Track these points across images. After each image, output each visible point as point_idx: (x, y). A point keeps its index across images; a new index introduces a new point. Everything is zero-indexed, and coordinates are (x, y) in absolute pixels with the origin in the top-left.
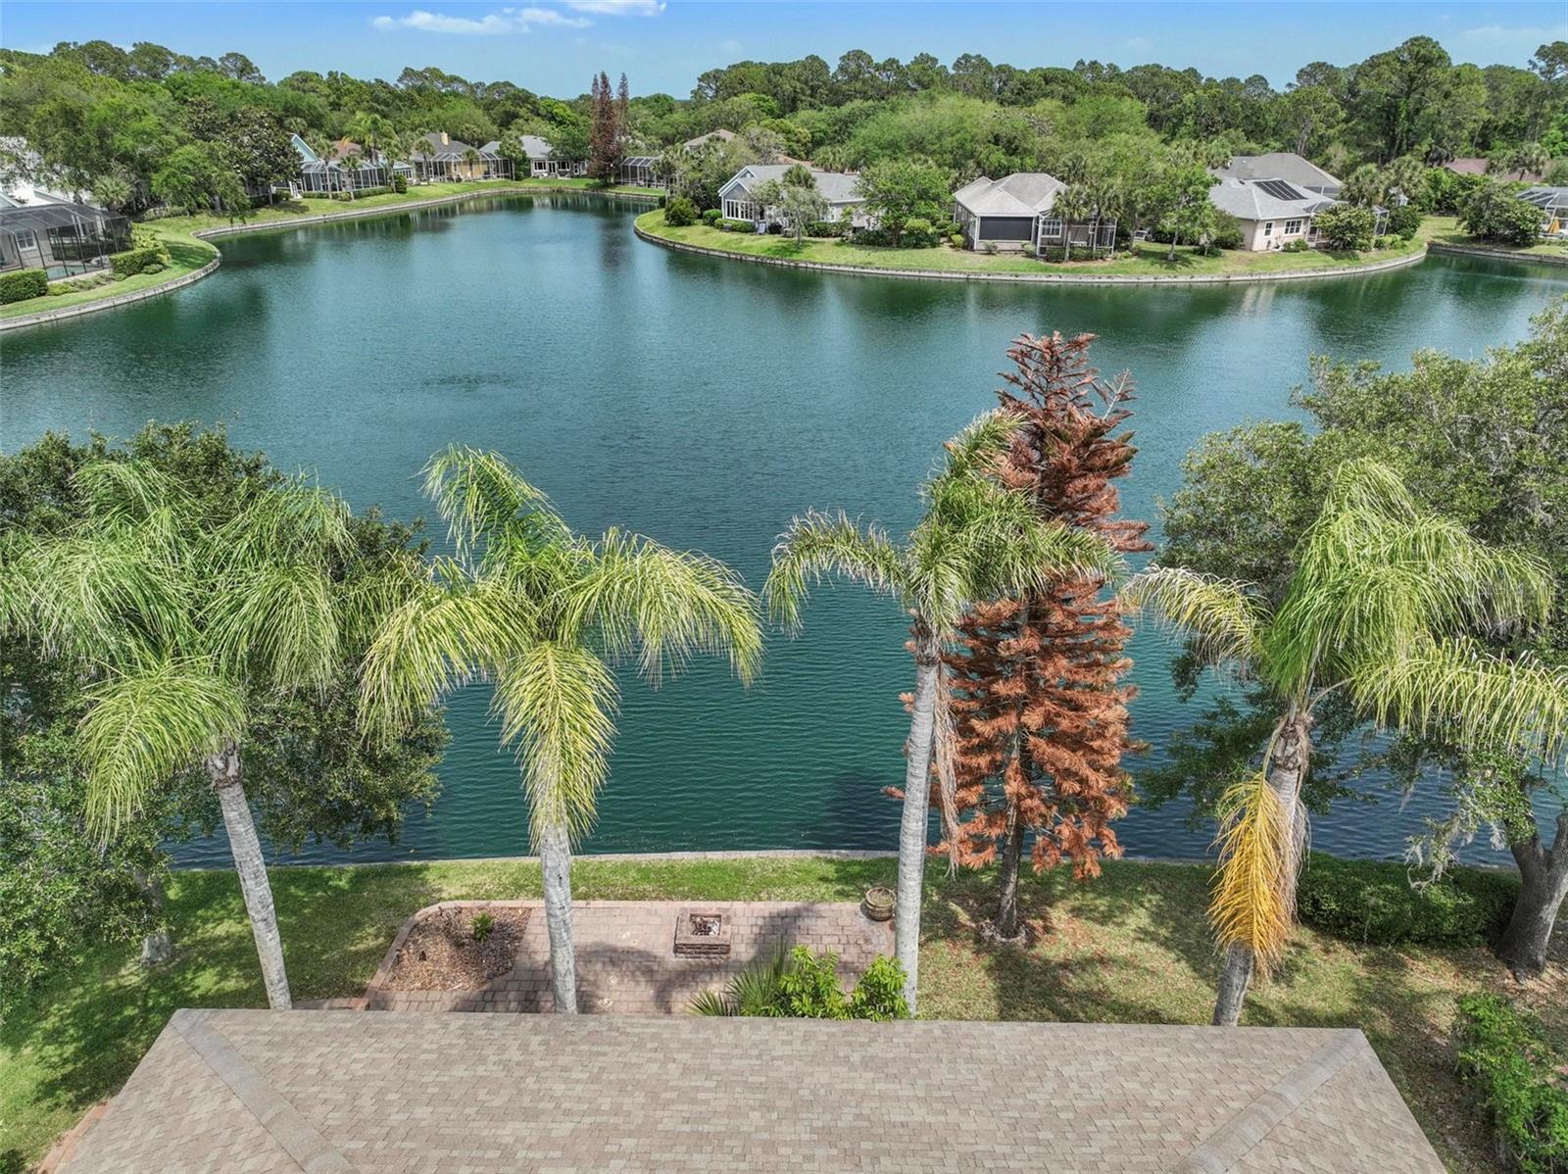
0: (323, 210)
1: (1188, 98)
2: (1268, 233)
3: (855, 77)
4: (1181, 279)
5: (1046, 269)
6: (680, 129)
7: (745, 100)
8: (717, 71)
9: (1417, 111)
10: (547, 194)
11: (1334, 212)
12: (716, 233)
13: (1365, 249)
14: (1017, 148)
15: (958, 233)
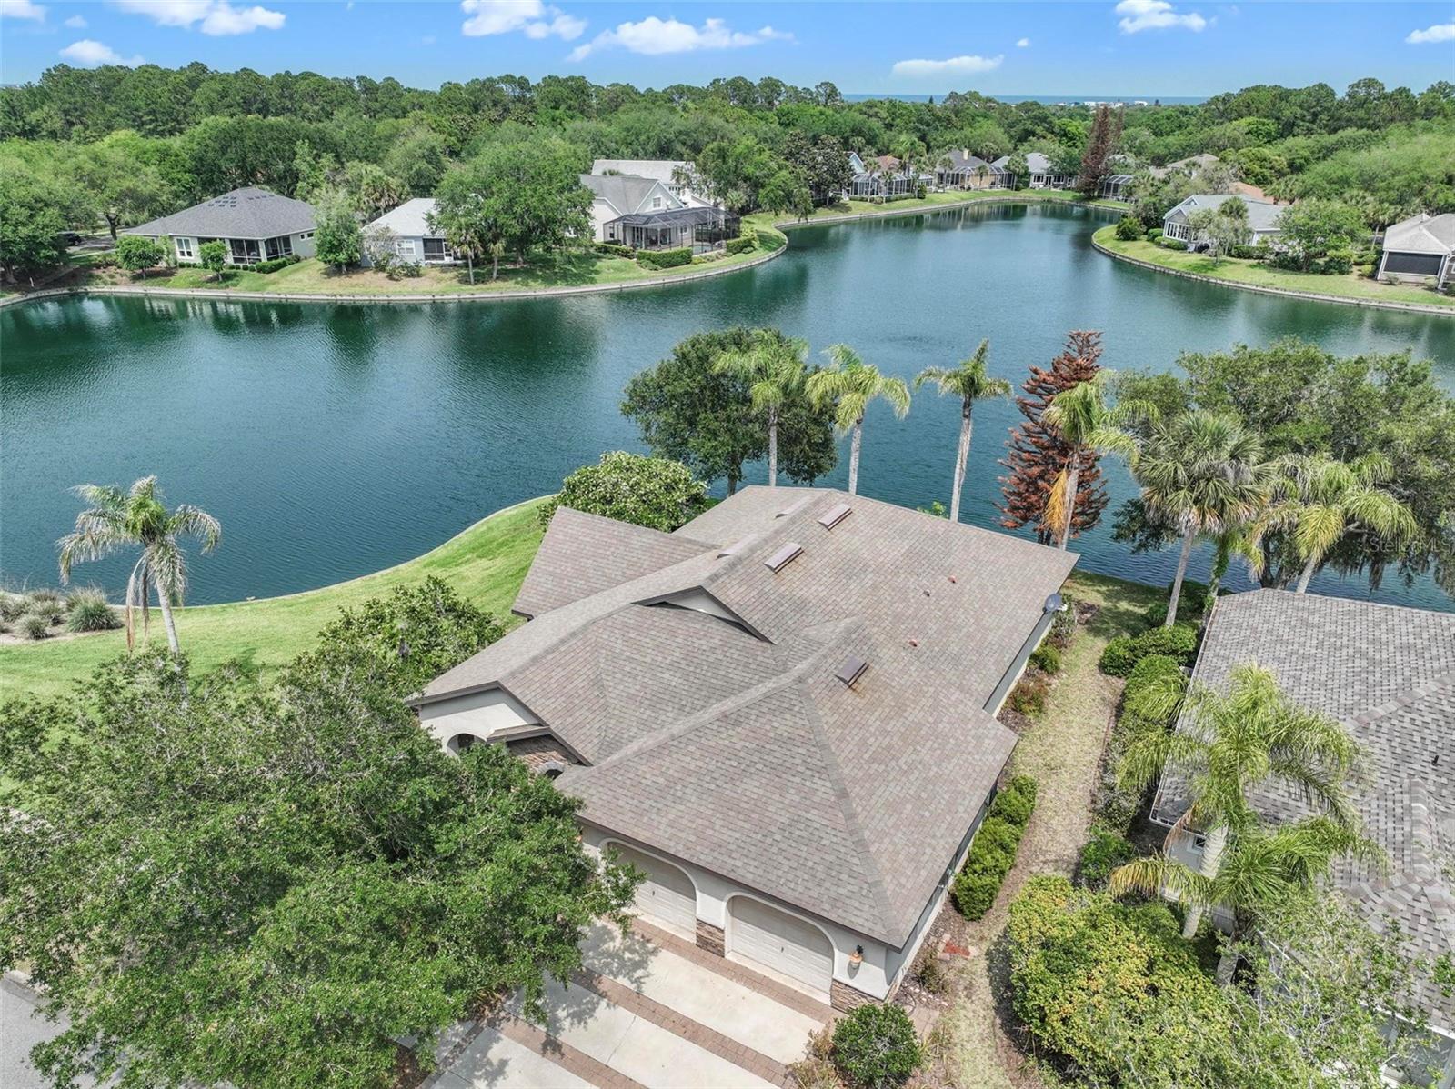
0: (861, 210)
7: (1240, 125)
8: (1228, 94)
10: (1038, 202)
15: (1372, 263)
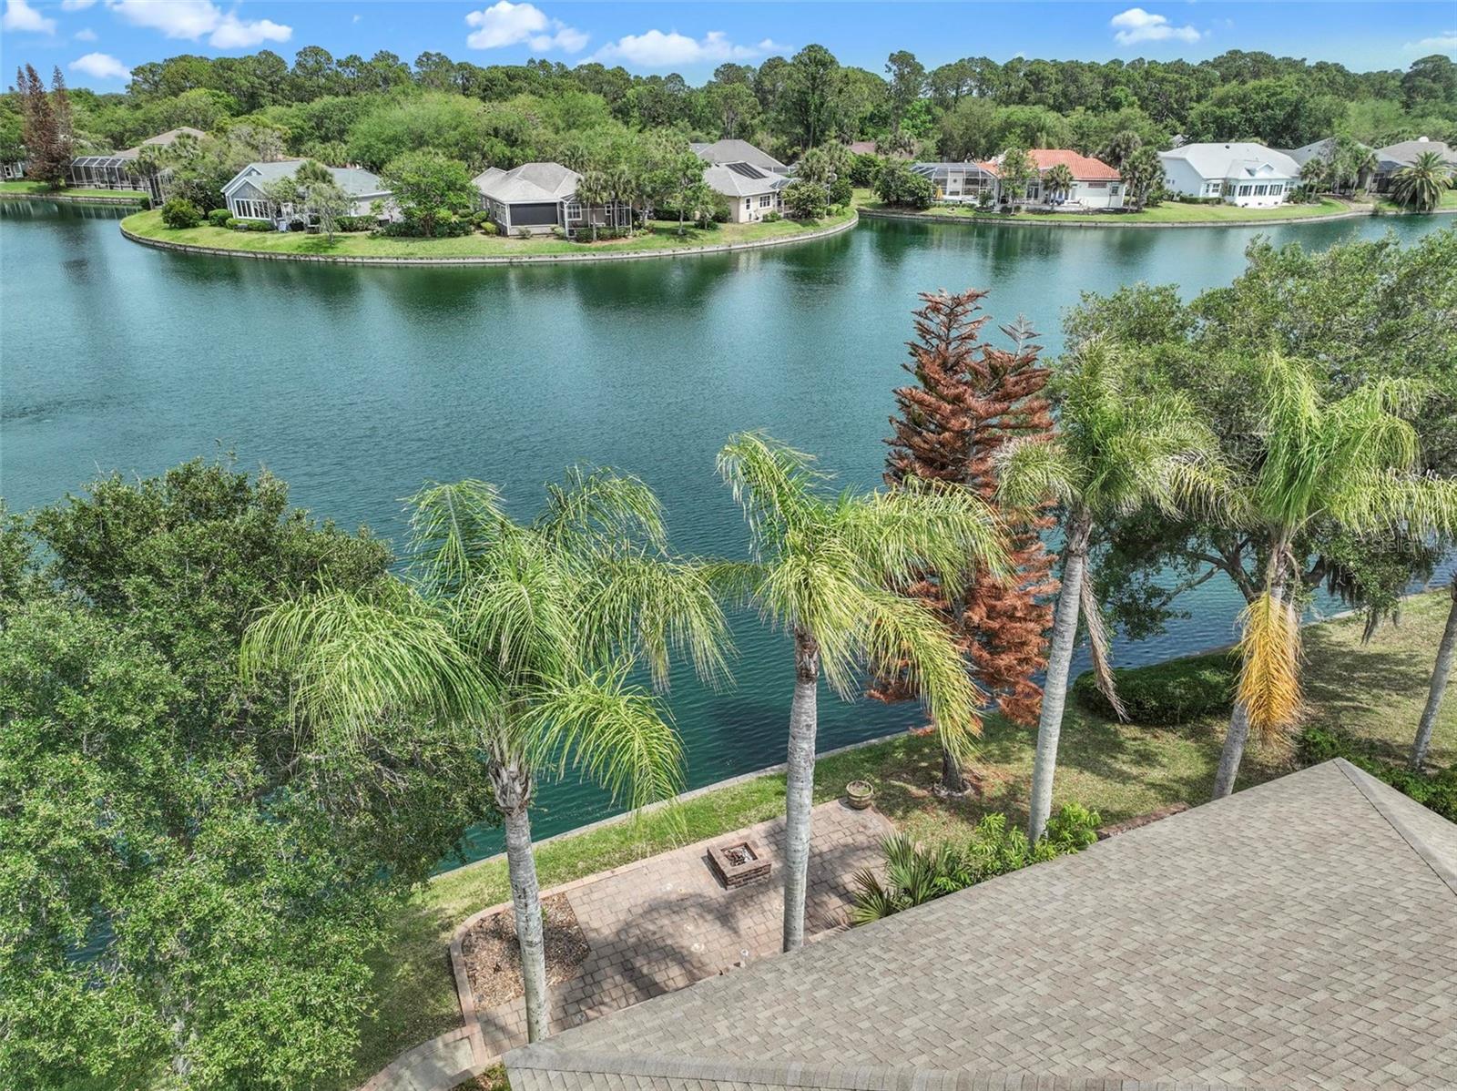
1: (630, 93)
2: (748, 207)
3: (315, 72)
4: (694, 250)
5: (580, 249)
6: (129, 126)
7: (197, 97)
8: (153, 65)
9: (822, 104)
11: (795, 187)
12: (231, 234)
13: (821, 216)
14: (517, 139)
15: (485, 221)
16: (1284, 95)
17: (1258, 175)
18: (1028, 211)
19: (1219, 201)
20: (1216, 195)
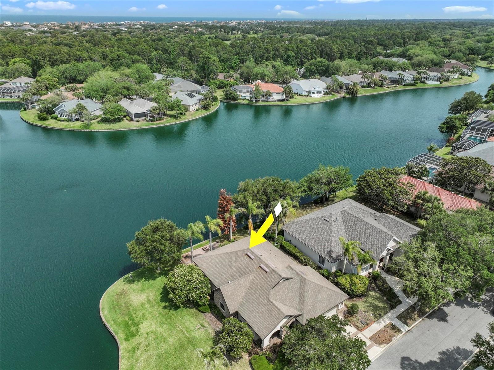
2: (192, 107)
4: (180, 121)
9: (209, 67)
11: (203, 101)
12: (59, 123)
13: (210, 107)
14: (130, 89)
15: (126, 116)
16: (325, 63)
17: (316, 89)
18: (262, 101)
19: (307, 96)
20: (307, 94)
